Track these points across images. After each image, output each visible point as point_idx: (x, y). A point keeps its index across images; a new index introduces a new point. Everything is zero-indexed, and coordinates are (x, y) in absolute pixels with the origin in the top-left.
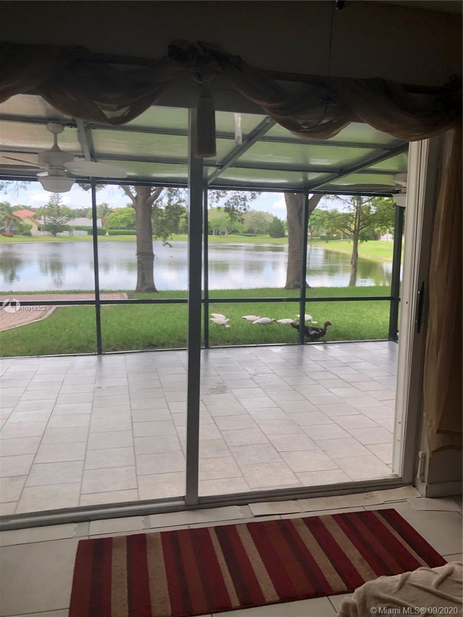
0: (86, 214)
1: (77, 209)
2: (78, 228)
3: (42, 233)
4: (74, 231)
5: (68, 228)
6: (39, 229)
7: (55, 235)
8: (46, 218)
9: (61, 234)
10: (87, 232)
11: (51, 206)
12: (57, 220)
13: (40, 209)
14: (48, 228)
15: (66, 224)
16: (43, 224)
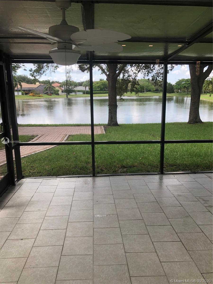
0: (82, 85)
1: (78, 82)
2: (79, 91)
3: (63, 94)
4: (77, 93)
5: (74, 91)
6: (62, 92)
7: (69, 94)
8: (65, 87)
9: (71, 94)
10: (82, 93)
11: (67, 81)
12: (70, 87)
13: (62, 83)
14: (66, 91)
15: (73, 89)
16: (64, 89)
